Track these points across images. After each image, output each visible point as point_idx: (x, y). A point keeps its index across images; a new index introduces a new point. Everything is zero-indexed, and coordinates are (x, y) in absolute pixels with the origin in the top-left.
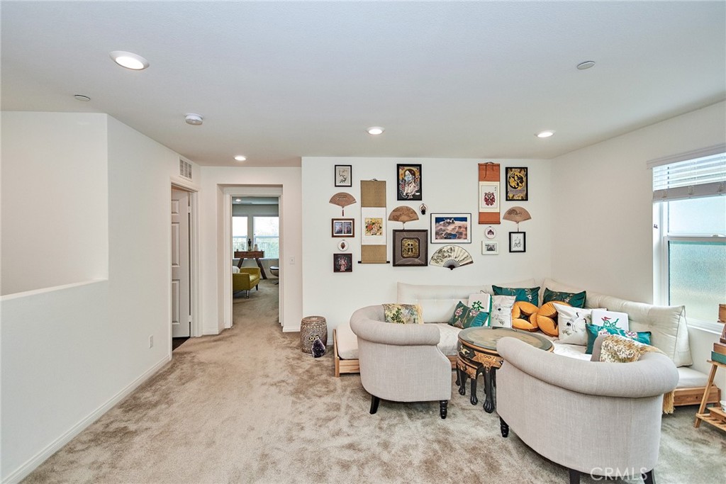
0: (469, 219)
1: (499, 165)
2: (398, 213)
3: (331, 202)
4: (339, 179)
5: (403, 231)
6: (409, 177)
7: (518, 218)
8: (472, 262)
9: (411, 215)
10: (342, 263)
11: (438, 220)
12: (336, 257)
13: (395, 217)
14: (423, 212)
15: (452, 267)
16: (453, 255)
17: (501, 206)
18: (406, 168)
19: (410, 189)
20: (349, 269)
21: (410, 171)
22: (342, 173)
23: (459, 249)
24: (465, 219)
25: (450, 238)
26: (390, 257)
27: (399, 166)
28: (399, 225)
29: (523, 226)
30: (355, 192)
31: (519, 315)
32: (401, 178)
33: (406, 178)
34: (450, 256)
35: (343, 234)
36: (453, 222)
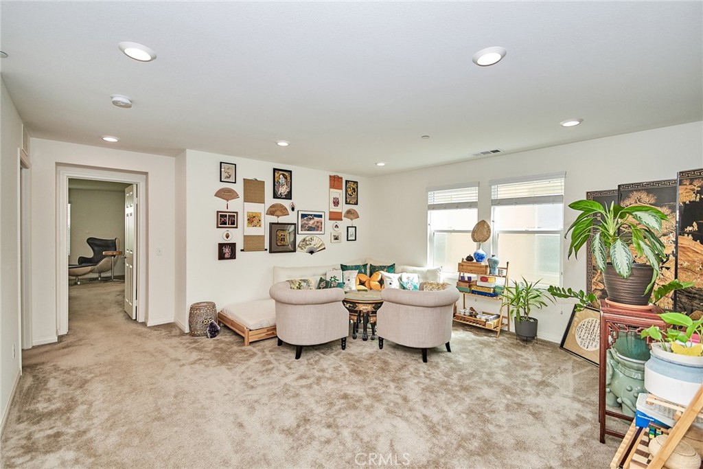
0: (323, 216)
1: (342, 178)
2: (274, 209)
3: (215, 196)
4: (224, 175)
5: (278, 224)
6: (282, 180)
7: (352, 216)
8: (324, 248)
9: (284, 211)
10: (226, 252)
11: (303, 216)
12: (221, 246)
13: (272, 212)
14: (293, 209)
15: (312, 252)
16: (313, 243)
17: (343, 208)
18: (281, 172)
19: (283, 190)
20: (233, 256)
21: (283, 175)
22: (226, 171)
23: (317, 239)
24: (321, 216)
25: (311, 230)
26: (267, 246)
27: (275, 170)
28: (274, 219)
29: (355, 222)
30: (239, 188)
31: (358, 283)
32: (276, 180)
33: (280, 181)
34: (310, 244)
35: (227, 226)
36: (313, 218)
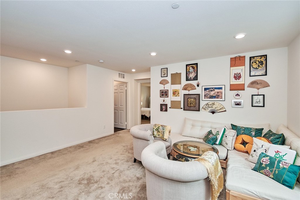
0: (223, 88)
1: (244, 57)
2: (186, 87)
3: (160, 83)
4: (163, 74)
5: (189, 95)
6: (191, 70)
7: (258, 86)
8: (225, 111)
9: (192, 87)
10: (164, 108)
11: (205, 89)
12: (161, 105)
13: (185, 88)
14: (198, 86)
15: (213, 113)
16: (214, 107)
17: (246, 80)
18: (190, 66)
19: (192, 75)
20: (166, 110)
21: (192, 67)
23: (218, 104)
24: (221, 88)
25: (212, 98)
26: (182, 106)
27: (187, 65)
28: (187, 92)
29: (262, 91)
30: (169, 79)
31: (241, 141)
32: (188, 71)
33: (190, 71)
34: (212, 107)
35: (164, 96)
36: (214, 90)
